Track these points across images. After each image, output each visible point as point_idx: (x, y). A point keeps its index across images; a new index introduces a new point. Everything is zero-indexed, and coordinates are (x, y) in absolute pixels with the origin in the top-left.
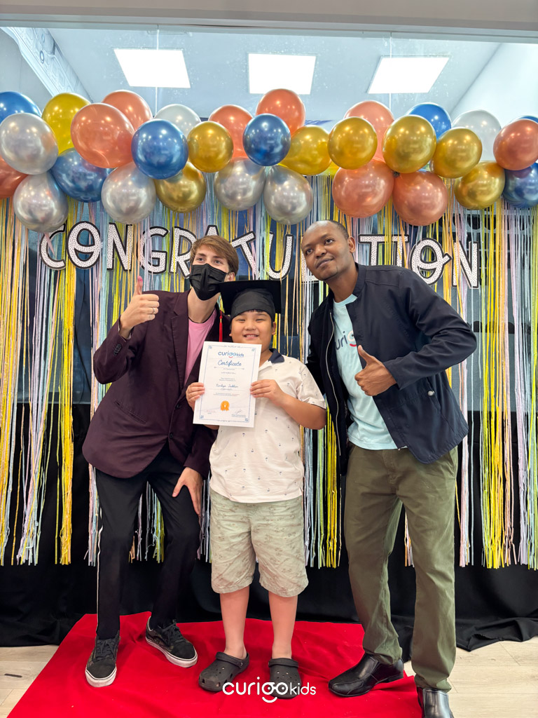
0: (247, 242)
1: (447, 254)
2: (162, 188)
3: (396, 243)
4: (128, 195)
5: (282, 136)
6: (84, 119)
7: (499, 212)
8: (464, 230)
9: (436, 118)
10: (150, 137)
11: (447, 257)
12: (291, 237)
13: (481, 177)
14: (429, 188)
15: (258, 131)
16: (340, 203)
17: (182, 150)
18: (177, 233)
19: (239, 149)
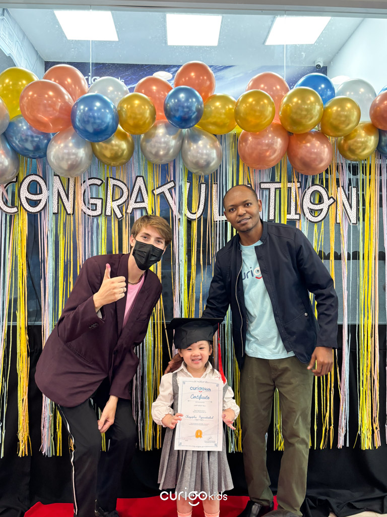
0: (169, 189)
1: (332, 197)
2: (97, 147)
3: (290, 188)
4: (69, 154)
5: (196, 104)
6: (31, 93)
7: (374, 162)
8: (346, 176)
9: (323, 86)
10: (86, 109)
12: (204, 185)
13: (360, 136)
14: (317, 145)
15: (176, 101)
16: (244, 159)
17: (113, 119)
18: (111, 182)
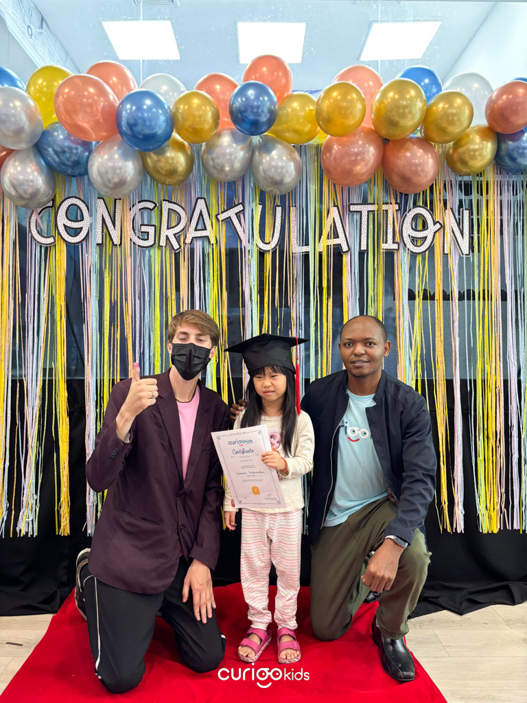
0: (236, 214)
1: (438, 222)
2: (149, 160)
3: (387, 211)
4: (114, 168)
5: (268, 104)
6: (67, 90)
7: (491, 177)
8: (456, 196)
9: (427, 81)
10: (134, 108)
11: (438, 224)
12: (280, 208)
13: (473, 142)
14: (419, 154)
15: (244, 99)
16: (329, 172)
17: (167, 121)
18: (166, 206)
19: (226, 119)
